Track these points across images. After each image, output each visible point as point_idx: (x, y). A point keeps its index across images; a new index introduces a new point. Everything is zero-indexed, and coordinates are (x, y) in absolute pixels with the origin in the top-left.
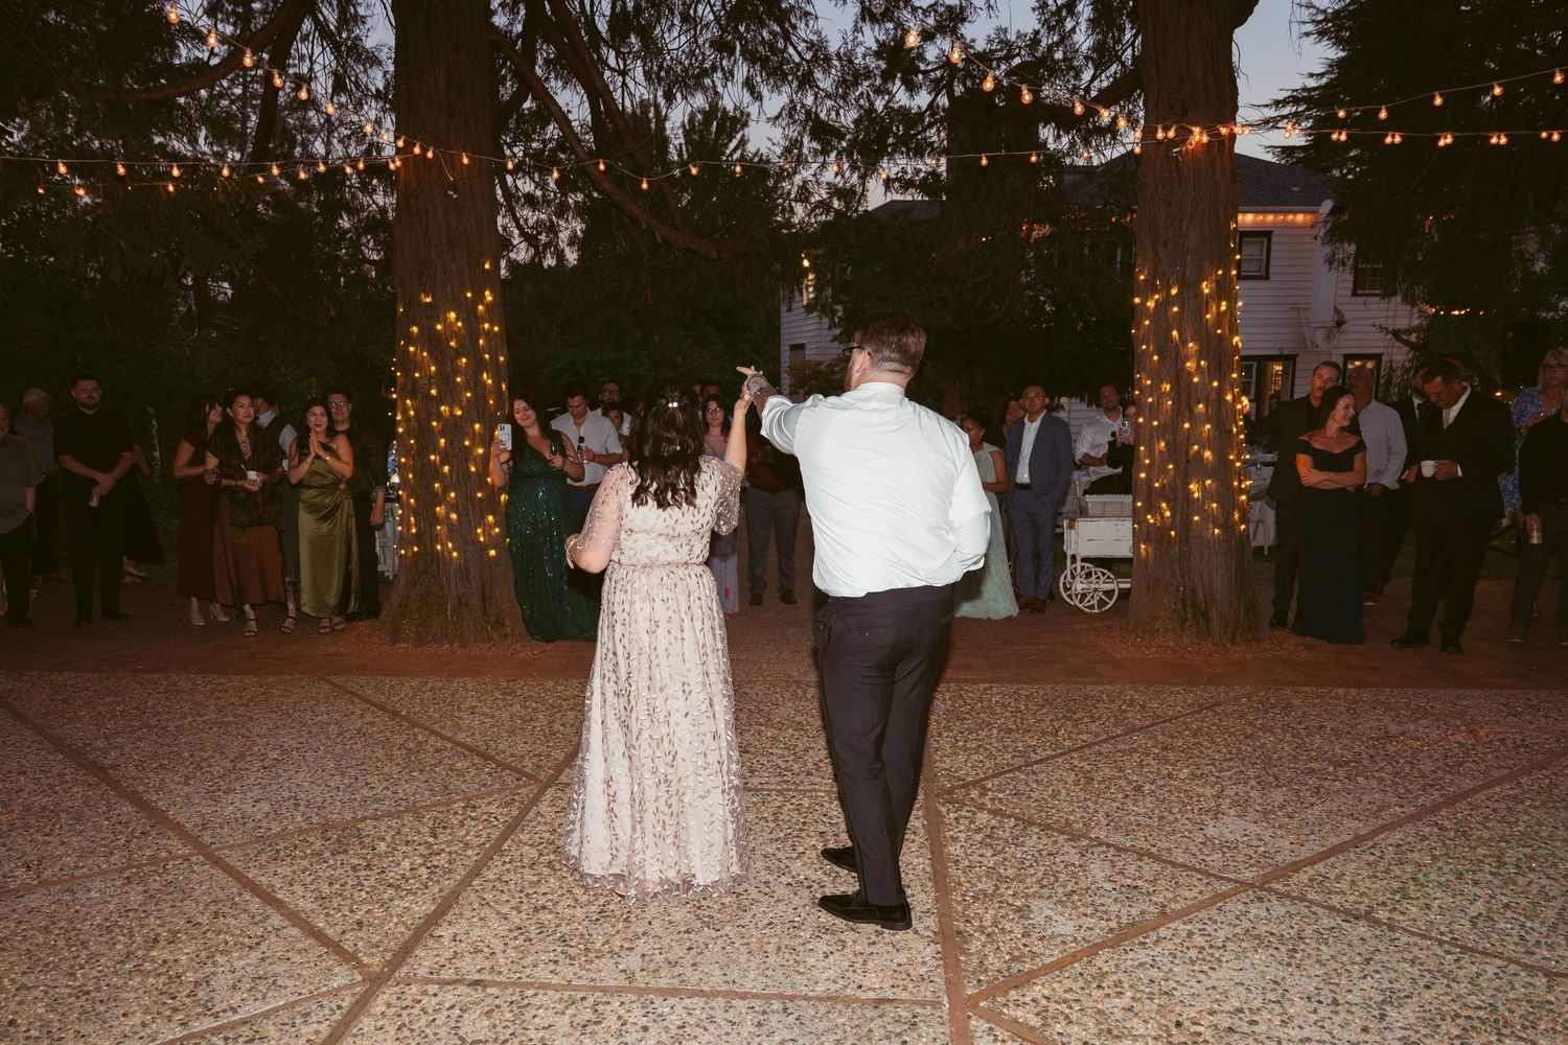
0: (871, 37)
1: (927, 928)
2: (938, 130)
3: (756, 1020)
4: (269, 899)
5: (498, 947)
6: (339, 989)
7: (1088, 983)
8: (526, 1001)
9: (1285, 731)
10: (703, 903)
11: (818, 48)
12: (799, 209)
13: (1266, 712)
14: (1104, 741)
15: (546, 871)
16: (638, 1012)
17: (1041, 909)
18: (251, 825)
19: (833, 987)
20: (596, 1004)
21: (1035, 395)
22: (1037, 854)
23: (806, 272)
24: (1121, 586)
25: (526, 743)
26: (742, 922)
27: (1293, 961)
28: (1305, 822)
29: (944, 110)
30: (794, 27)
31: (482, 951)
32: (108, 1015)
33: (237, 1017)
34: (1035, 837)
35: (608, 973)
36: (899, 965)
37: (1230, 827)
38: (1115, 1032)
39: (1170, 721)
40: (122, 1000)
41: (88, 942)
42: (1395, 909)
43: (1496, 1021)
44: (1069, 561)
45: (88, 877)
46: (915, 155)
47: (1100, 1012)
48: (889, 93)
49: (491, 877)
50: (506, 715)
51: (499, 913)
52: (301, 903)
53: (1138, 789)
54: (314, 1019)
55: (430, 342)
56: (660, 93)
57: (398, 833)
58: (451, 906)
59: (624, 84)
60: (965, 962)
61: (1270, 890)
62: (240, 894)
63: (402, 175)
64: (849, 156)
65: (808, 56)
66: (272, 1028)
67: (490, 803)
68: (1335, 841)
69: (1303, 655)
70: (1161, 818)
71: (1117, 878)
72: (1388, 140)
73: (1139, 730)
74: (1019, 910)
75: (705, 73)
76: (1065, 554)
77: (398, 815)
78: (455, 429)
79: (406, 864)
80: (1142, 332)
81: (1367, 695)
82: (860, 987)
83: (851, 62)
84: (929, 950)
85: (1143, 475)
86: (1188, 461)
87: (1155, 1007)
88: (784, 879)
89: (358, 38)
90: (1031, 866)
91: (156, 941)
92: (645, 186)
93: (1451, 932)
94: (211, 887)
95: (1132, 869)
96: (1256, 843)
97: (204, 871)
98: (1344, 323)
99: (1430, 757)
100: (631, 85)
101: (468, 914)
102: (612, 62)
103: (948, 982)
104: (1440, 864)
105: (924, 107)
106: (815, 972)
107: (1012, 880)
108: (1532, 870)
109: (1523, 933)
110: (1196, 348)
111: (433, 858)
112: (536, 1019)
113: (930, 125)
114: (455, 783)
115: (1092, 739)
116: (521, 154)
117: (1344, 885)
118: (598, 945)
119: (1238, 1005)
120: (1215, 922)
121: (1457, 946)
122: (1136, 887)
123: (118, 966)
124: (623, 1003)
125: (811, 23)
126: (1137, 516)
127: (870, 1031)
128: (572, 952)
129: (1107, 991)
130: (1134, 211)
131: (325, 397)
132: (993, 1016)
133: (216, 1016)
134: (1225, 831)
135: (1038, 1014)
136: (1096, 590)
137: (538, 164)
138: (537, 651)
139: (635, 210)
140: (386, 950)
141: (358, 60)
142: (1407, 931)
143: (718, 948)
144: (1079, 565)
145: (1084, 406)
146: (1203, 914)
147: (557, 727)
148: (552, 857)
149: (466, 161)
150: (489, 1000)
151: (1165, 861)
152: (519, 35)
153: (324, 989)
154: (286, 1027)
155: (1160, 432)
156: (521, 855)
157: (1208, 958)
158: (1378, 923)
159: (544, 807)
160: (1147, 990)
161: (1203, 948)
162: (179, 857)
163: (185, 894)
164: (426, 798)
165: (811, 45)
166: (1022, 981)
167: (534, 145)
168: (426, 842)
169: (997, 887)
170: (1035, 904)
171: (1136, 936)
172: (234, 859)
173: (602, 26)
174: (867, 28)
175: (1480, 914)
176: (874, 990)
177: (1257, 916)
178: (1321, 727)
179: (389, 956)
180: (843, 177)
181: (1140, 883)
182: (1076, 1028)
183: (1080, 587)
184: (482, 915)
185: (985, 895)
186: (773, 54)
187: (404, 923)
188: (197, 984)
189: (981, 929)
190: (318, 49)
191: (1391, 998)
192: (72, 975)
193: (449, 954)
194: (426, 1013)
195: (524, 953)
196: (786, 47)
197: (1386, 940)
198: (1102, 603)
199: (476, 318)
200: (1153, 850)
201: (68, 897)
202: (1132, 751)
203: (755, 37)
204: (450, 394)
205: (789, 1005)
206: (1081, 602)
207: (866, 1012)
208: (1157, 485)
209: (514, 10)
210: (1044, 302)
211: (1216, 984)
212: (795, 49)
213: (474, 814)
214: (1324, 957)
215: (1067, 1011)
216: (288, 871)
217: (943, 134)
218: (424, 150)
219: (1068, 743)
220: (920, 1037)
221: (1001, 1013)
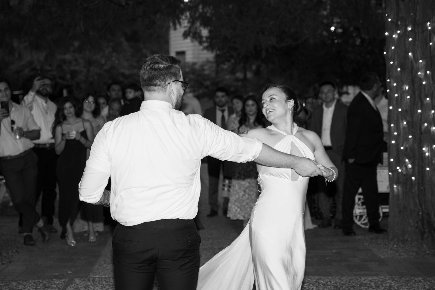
80: (390, 54)
85: (393, 142)
86: (421, 133)
110: (424, 63)
126: (390, 167)
155: (403, 115)
206: (359, 221)
208: (402, 148)
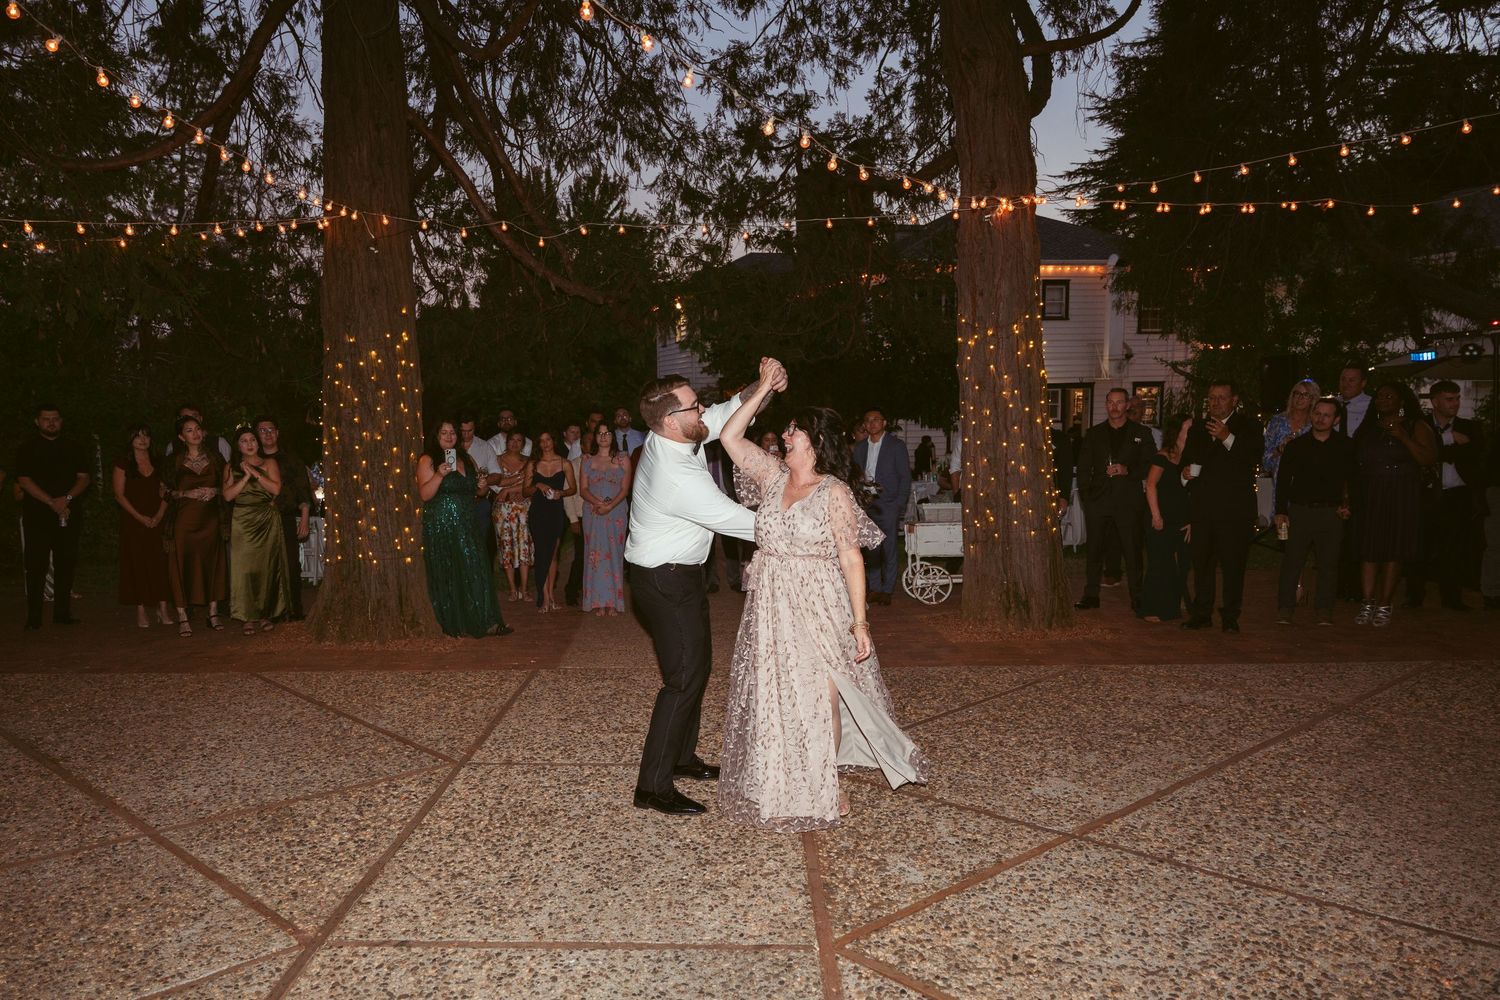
0: (731, 120)
1: (798, 882)
2: (790, 198)
3: (652, 968)
4: (211, 874)
5: (420, 910)
6: (277, 953)
7: (937, 925)
8: (447, 958)
9: (1095, 703)
10: (603, 866)
11: (687, 127)
12: (674, 262)
13: (1079, 686)
14: (945, 715)
15: (462, 842)
16: (547, 964)
17: (896, 862)
18: (193, 807)
19: (718, 936)
20: (510, 958)
21: (874, 420)
22: (890, 815)
23: (678, 314)
24: (955, 581)
25: (440, 728)
26: (637, 882)
27: (1109, 900)
28: (1114, 781)
29: (794, 179)
30: (667, 111)
31: (406, 915)
32: (65, 984)
33: (184, 982)
34: (888, 800)
35: (520, 931)
36: (775, 915)
37: (1054, 786)
38: (962, 967)
39: (999, 696)
40: (78, 970)
41: (45, 918)
42: (1192, 852)
44: (910, 560)
45: (43, 859)
46: (771, 217)
47: (948, 949)
48: (748, 166)
49: (412, 848)
50: (422, 704)
51: (420, 881)
52: (241, 877)
53: (975, 756)
54: (256, 981)
55: (353, 376)
56: (552, 164)
57: (328, 811)
58: (377, 876)
59: (521, 155)
60: (832, 910)
61: (1088, 840)
62: (184, 871)
63: (330, 232)
64: (715, 217)
65: (679, 135)
66: (217, 991)
67: (409, 783)
68: (1140, 796)
69: (1109, 637)
70: (995, 780)
71: (959, 833)
72: (1159, 209)
73: (974, 704)
74: (876, 863)
75: (592, 148)
76: (906, 555)
77: (326, 795)
78: (375, 451)
79: (336, 839)
80: (965, 366)
81: (1162, 671)
82: (742, 935)
83: (715, 140)
84: (800, 901)
86: (1007, 474)
87: (994, 943)
88: (673, 843)
89: (289, 116)
90: (886, 825)
91: (107, 915)
92: (541, 243)
94: (157, 865)
95: (971, 825)
96: (1074, 799)
97: (151, 851)
98: (1132, 356)
99: (1217, 722)
100: (528, 158)
101: (392, 882)
102: (511, 137)
103: (818, 928)
104: (1228, 813)
105: (777, 178)
106: (702, 924)
107: (870, 837)
108: (1303, 815)
110: (1010, 379)
111: (359, 833)
112: (457, 975)
113: (783, 193)
114: (378, 765)
115: (934, 713)
116: (431, 215)
117: (1149, 833)
118: (510, 906)
119: (1064, 939)
120: (1043, 868)
121: (1245, 882)
122: (975, 840)
123: (73, 939)
124: (534, 957)
125: (681, 108)
126: (966, 522)
127: (752, 973)
128: (487, 913)
129: (954, 931)
130: (954, 265)
131: (255, 425)
132: (858, 957)
133: (165, 981)
134: (1049, 789)
135: (895, 954)
136: (933, 585)
137: (446, 223)
138: (449, 645)
139: (532, 263)
140: (319, 917)
141: (289, 134)
142: (1204, 871)
143: (616, 905)
144: (918, 563)
145: (918, 427)
146: (1033, 862)
147: (468, 714)
148: (467, 829)
149: (385, 222)
150: (413, 959)
151: (1000, 818)
152: (430, 116)
153: (264, 954)
154: (230, 990)
155: (983, 450)
156: (439, 828)
157: (1038, 900)
158: (1179, 864)
159: (458, 785)
160: (988, 929)
161: (1034, 891)
162: (127, 839)
163: (134, 872)
164: (352, 779)
165: (681, 126)
166: (881, 925)
167: (443, 207)
168: (353, 819)
169: (857, 844)
170: (890, 858)
171: (977, 882)
172: (178, 839)
173: (502, 108)
174: (728, 113)
175: (1262, 855)
176: (754, 937)
177: (1078, 862)
178: (1126, 698)
179: (322, 922)
180: (710, 234)
181: (978, 837)
182: (929, 965)
183: (922, 583)
184: (405, 883)
185: (848, 851)
186: (649, 133)
187: (335, 892)
188: (147, 953)
189: (845, 881)
190: (254, 126)
191: (1191, 929)
192: (31, 948)
193: (376, 919)
194: (357, 972)
195: (443, 915)
196: (660, 128)
197: (1185, 879)
198: (939, 596)
199: (394, 355)
200: (989, 808)
201: (24, 878)
202: (968, 724)
203: (633, 118)
204: (371, 420)
205: (680, 953)
206: (921, 595)
208: (981, 494)
209: (425, 93)
210: (883, 339)
211: (1045, 921)
212: (668, 129)
213: (395, 793)
214: (1135, 896)
215: (921, 950)
216: (227, 848)
217: (793, 200)
218: (350, 213)
219: (914, 717)
220: (795, 977)
221: (865, 953)
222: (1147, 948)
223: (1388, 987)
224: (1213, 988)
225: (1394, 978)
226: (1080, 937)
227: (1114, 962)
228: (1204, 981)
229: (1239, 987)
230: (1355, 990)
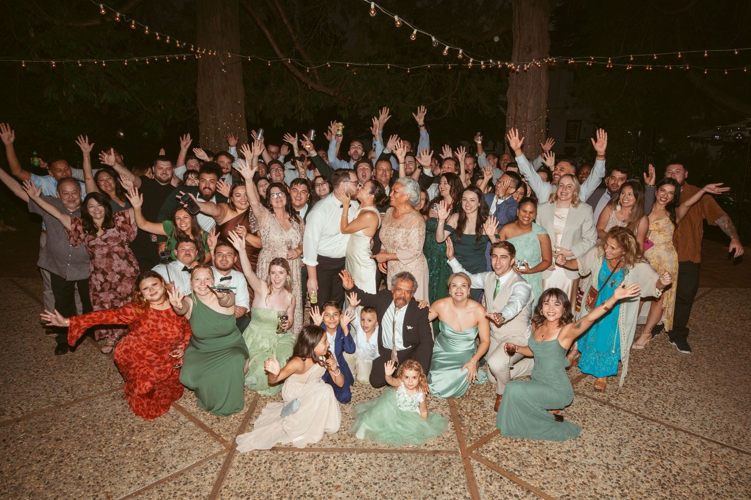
3: (389, 464)
41: (103, 432)
43: (660, 453)
47: (518, 454)
93: (639, 409)
103: (459, 441)
109: (664, 409)
124: (335, 457)
132: (479, 458)
135: (495, 456)
166: (486, 440)
182: (511, 463)
192: (101, 451)
205: (400, 456)
207: (431, 458)
215: (506, 454)
220: (453, 469)
221: (481, 456)
222: (604, 454)
223: (707, 476)
224: (634, 476)
225: (710, 472)
226: (574, 448)
227: (591, 462)
228: (630, 472)
229: (645, 476)
230: (694, 478)
